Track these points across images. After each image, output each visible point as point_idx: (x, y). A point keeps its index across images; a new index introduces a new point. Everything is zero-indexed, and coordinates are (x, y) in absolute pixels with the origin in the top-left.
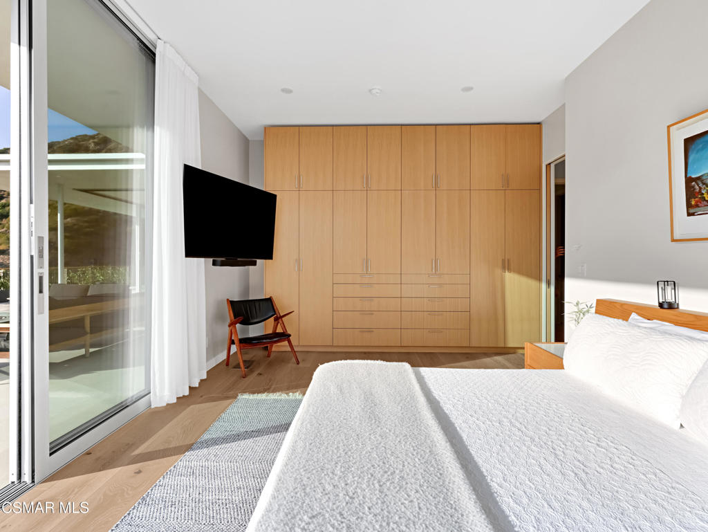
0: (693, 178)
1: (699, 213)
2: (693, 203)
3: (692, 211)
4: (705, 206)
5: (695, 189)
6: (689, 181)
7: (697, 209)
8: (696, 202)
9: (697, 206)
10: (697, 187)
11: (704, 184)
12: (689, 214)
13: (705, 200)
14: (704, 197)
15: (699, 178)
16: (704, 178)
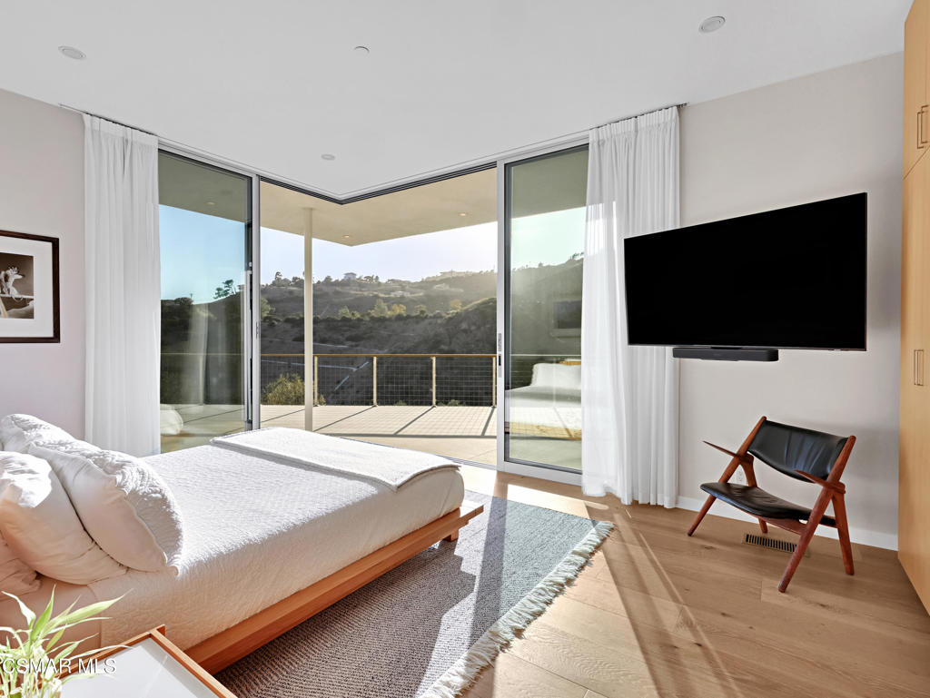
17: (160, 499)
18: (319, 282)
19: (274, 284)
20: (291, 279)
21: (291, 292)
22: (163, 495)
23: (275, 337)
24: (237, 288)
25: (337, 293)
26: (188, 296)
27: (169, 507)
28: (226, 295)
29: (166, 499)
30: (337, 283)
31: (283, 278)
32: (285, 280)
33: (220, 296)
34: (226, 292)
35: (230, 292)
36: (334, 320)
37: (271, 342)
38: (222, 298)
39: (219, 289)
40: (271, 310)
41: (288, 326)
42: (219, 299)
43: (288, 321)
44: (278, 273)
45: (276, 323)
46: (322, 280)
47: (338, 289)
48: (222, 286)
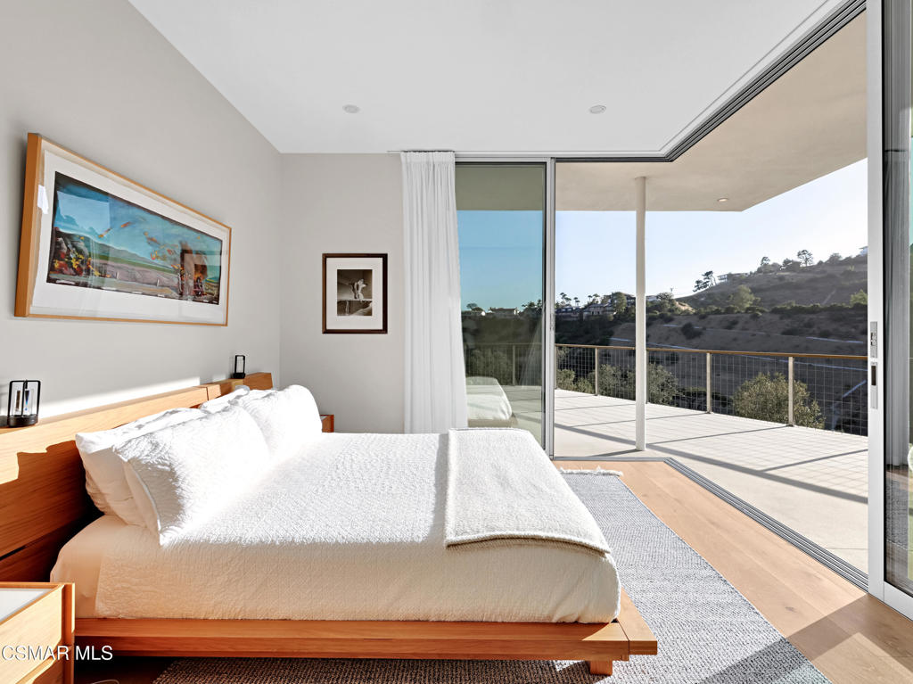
0: (61, 233)
1: (63, 281)
2: (57, 265)
3: (53, 276)
4: (71, 274)
5: (61, 248)
6: (56, 234)
7: (60, 276)
8: (61, 266)
9: (61, 272)
10: (64, 245)
11: (74, 246)
12: (50, 280)
13: (72, 267)
14: (72, 264)
15: (69, 236)
16: (75, 239)
17: (167, 472)
18: (820, 263)
19: (759, 270)
20: (781, 263)
21: (781, 278)
22: (172, 469)
23: (760, 330)
24: (717, 279)
25: (848, 274)
26: (668, 291)
27: (176, 480)
28: (705, 287)
29: (175, 473)
30: (849, 261)
31: (770, 263)
32: (775, 265)
33: (699, 289)
34: (705, 285)
35: (709, 283)
36: (841, 309)
37: (754, 335)
38: (702, 290)
39: (698, 282)
40: (755, 301)
41: (776, 317)
42: (699, 291)
43: (775, 311)
44: (764, 259)
45: (760, 314)
46: (825, 259)
47: (852, 268)
48: (702, 278)
